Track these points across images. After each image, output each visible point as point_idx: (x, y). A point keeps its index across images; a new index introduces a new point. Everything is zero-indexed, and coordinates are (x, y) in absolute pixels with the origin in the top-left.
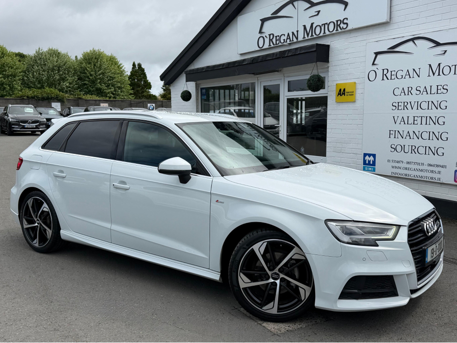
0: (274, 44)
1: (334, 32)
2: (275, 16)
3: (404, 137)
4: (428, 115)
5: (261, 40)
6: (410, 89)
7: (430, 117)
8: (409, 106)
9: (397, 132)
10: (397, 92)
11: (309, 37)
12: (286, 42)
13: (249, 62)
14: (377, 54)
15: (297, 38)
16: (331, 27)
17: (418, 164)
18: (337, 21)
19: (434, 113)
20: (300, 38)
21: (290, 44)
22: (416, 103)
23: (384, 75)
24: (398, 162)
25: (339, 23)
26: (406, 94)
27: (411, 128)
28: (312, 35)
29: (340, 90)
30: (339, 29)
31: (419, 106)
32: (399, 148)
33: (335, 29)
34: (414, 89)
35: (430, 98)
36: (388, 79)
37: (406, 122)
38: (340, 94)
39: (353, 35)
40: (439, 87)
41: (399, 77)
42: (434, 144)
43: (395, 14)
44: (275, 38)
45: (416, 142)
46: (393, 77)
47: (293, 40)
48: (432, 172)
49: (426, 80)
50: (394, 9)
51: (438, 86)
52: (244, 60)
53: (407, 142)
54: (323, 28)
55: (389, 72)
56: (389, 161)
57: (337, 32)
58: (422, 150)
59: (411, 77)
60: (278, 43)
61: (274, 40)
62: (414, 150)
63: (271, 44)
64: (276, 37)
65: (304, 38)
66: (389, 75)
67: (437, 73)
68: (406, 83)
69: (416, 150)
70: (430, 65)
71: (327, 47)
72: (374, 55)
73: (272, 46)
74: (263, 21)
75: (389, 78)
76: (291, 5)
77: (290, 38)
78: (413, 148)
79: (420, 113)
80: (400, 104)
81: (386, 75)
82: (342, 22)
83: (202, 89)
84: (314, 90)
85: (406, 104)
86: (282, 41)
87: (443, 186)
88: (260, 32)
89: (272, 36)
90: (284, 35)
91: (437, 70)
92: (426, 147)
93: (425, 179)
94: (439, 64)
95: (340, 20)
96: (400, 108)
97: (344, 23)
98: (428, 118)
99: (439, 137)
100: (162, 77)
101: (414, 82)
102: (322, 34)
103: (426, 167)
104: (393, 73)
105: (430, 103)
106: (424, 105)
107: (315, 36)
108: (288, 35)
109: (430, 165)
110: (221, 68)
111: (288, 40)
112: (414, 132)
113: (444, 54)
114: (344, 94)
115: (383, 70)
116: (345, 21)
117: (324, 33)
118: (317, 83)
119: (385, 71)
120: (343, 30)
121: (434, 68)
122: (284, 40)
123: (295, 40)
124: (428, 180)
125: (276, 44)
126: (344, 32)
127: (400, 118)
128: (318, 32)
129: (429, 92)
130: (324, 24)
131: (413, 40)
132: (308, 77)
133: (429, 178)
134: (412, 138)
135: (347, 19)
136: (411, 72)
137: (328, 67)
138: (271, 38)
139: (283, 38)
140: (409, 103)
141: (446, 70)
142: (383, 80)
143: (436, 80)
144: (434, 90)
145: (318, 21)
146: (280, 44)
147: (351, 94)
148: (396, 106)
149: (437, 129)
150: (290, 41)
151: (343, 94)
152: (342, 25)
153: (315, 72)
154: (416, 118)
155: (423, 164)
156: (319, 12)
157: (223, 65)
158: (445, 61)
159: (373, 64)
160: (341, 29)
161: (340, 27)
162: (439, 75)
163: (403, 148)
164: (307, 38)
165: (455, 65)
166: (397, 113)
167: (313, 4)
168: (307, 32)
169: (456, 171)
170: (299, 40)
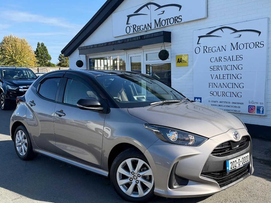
0: (136, 31)
1: (174, 24)
2: (136, 14)
3: (218, 87)
4: (232, 74)
5: (128, 28)
6: (220, 58)
8: (220, 68)
9: (213, 84)
10: (213, 60)
11: (158, 27)
12: (144, 30)
14: (200, 37)
15: (151, 28)
16: (172, 21)
17: (227, 102)
18: (175, 17)
19: (235, 72)
21: (146, 31)
22: (224, 66)
24: (215, 102)
25: (176, 18)
26: (218, 61)
27: (221, 81)
28: (160, 26)
29: (179, 59)
30: (176, 22)
31: (226, 68)
32: (215, 94)
33: (174, 22)
34: (223, 58)
36: (207, 52)
37: (219, 78)
38: (179, 62)
39: (185, 25)
40: (238, 57)
41: (214, 51)
42: (235, 90)
43: (210, 13)
44: (137, 27)
45: (225, 89)
46: (210, 51)
47: (148, 29)
48: (235, 107)
49: (229, 53)
50: (209, 10)
51: (237, 56)
52: (117, 41)
53: (220, 90)
55: (208, 48)
56: (209, 101)
57: (175, 24)
58: (228, 94)
59: (221, 51)
60: (139, 30)
61: (136, 29)
62: (224, 94)
63: (135, 31)
64: (138, 27)
65: (155, 27)
66: (207, 50)
67: (236, 48)
68: (218, 54)
69: (225, 94)
70: (232, 44)
71: (169, 33)
72: (198, 38)
73: (135, 32)
74: (129, 16)
75: (208, 52)
76: (146, 7)
77: (146, 27)
78: (224, 93)
79: (227, 72)
80: (215, 67)
81: (206, 50)
82: (178, 18)
83: (90, 59)
84: (163, 59)
85: (218, 67)
86: (142, 29)
87: (242, 115)
88: (127, 24)
89: (135, 26)
90: (143, 25)
91: (236, 47)
92: (231, 92)
93: (231, 112)
94: (237, 43)
95: (177, 17)
96: (215, 69)
97: (179, 19)
99: (239, 86)
100: (63, 52)
101: (222, 54)
102: (166, 25)
103: (231, 104)
104: (210, 49)
105: (233, 66)
106: (229, 68)
107: (162, 26)
108: (145, 25)
109: (233, 103)
111: (145, 29)
112: (223, 83)
114: (181, 62)
115: (204, 47)
116: (180, 17)
117: (168, 24)
118: (164, 55)
119: (205, 48)
120: (179, 23)
121: (234, 45)
122: (143, 29)
123: (149, 29)
124: (233, 112)
125: (138, 31)
126: (179, 24)
127: (215, 76)
128: (163, 24)
129: (231, 60)
130: (167, 19)
131: (221, 29)
132: (159, 51)
134: (222, 87)
135: (181, 16)
136: (221, 48)
137: (171, 45)
139: (142, 27)
140: (220, 66)
141: (241, 46)
142: (204, 53)
143: (236, 52)
144: (235, 58)
145: (164, 17)
146: (140, 31)
147: (185, 61)
148: (212, 69)
149: (237, 81)
150: (147, 29)
151: (180, 61)
152: (178, 20)
153: (163, 49)
154: (224, 75)
155: (229, 103)
156: (164, 11)
157: (104, 44)
158: (241, 41)
159: (198, 43)
160: (178, 22)
162: (237, 49)
163: (217, 93)
164: (157, 28)
165: (247, 44)
166: (213, 73)
167: (160, 7)
168: (157, 24)
169: (249, 106)
170: (152, 29)
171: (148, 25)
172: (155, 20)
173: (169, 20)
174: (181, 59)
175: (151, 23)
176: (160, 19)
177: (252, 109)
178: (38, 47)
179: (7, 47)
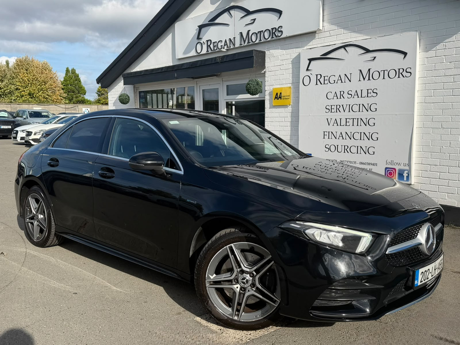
0: (212, 50)
1: (270, 39)
3: (337, 138)
4: (359, 117)
5: (199, 46)
6: (342, 93)
7: (361, 119)
8: (341, 109)
9: (330, 133)
10: (330, 96)
11: (246, 44)
12: (224, 48)
13: (188, 67)
14: (311, 60)
15: (234, 45)
16: (267, 34)
17: (351, 162)
18: (272, 29)
19: (365, 115)
20: (237, 45)
21: (227, 50)
22: (348, 106)
23: (318, 81)
25: (274, 30)
26: (339, 97)
27: (344, 129)
28: (249, 42)
29: (277, 93)
30: (274, 36)
31: (351, 109)
32: (333, 148)
33: (271, 37)
34: (346, 93)
35: (361, 101)
36: (321, 84)
37: (339, 124)
38: (277, 98)
39: (288, 42)
40: (369, 91)
41: (332, 81)
42: (365, 143)
43: (327, 23)
44: (212, 44)
45: (348, 142)
46: (326, 82)
47: (230, 47)
49: (356, 85)
50: (326, 18)
52: (183, 64)
53: (340, 142)
54: (258, 35)
55: (323, 78)
57: (273, 39)
58: (354, 150)
59: (343, 81)
61: (212, 46)
62: (347, 149)
63: (209, 50)
64: (214, 43)
65: (241, 44)
66: (322, 80)
67: (367, 78)
68: (338, 87)
69: (348, 150)
70: (361, 71)
71: (263, 54)
72: (308, 62)
74: (201, 27)
75: (323, 83)
76: (227, 13)
77: (227, 44)
78: (346, 147)
79: (352, 115)
80: (333, 107)
81: (320, 80)
82: (277, 30)
83: (140, 92)
84: (252, 94)
85: (338, 107)
86: (220, 47)
88: (199, 38)
89: (209, 42)
90: (222, 41)
91: (368, 75)
92: (358, 147)
94: (369, 70)
95: (276, 28)
96: (333, 111)
97: (279, 31)
98: (359, 120)
99: (370, 137)
100: (99, 81)
101: (346, 87)
102: (257, 41)
104: (326, 78)
105: (361, 106)
106: (356, 108)
107: (251, 43)
108: (226, 41)
109: (361, 163)
111: (226, 47)
112: (346, 133)
113: (373, 60)
114: (281, 98)
115: (317, 75)
116: (280, 29)
117: (261, 40)
118: (255, 88)
119: (319, 77)
120: (278, 38)
121: (365, 73)
122: (222, 46)
123: (232, 46)
125: (214, 50)
126: (280, 39)
127: (333, 120)
128: (254, 39)
129: (360, 96)
130: (260, 32)
131: (344, 47)
132: (246, 81)
134: (344, 138)
135: (282, 27)
136: (343, 77)
137: (265, 73)
138: (209, 44)
139: (220, 44)
140: (341, 106)
141: (376, 75)
143: (366, 85)
144: (365, 94)
145: (254, 29)
146: (218, 50)
147: (287, 97)
148: (329, 109)
149: (367, 130)
150: (228, 47)
151: (279, 98)
152: (277, 33)
154: (348, 120)
156: (255, 20)
157: (162, 68)
158: (375, 66)
159: (307, 70)
161: (275, 36)
162: (369, 79)
163: (336, 148)
164: (243, 45)
165: (384, 71)
166: (330, 115)
167: (248, 13)
168: (243, 38)
169: (386, 168)
170: (236, 46)
174: (281, 93)
177: (390, 174)
178: (66, 74)
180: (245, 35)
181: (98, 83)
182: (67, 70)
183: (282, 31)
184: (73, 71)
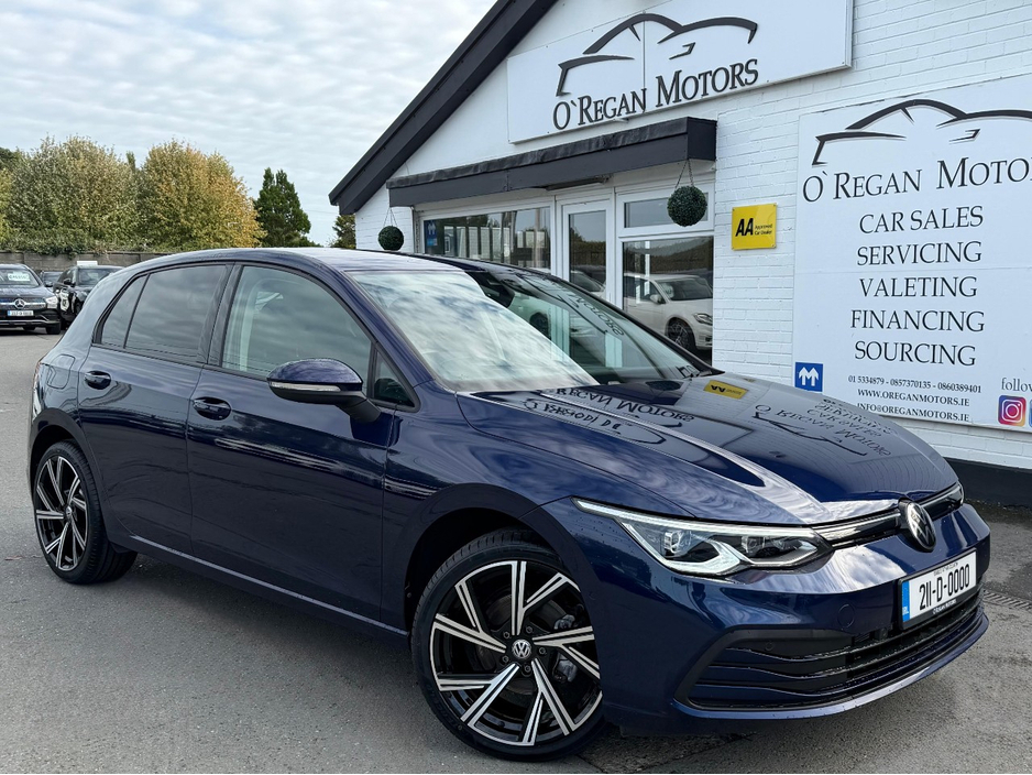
0: (590, 120)
3: (886, 326)
4: (939, 276)
5: (562, 111)
6: (898, 217)
7: (943, 279)
8: (895, 256)
9: (869, 314)
10: (869, 224)
11: (671, 104)
12: (619, 115)
13: (535, 160)
14: (823, 139)
15: (643, 107)
16: (721, 79)
17: (917, 384)
18: (734, 67)
19: (952, 270)
20: (651, 106)
21: (627, 119)
22: (912, 248)
23: (840, 188)
24: (873, 381)
25: (738, 69)
26: (890, 228)
27: (900, 305)
28: (677, 100)
29: (742, 221)
30: (737, 83)
31: (919, 255)
32: (874, 351)
33: (730, 85)
34: (907, 217)
35: (943, 236)
36: (848, 196)
37: (890, 292)
38: (742, 232)
39: (770, 96)
40: (964, 212)
41: (875, 191)
42: (953, 338)
43: (861, 50)
44: (593, 105)
45: (913, 336)
46: (859, 190)
47: (634, 111)
48: (949, 401)
50: (861, 37)
51: (960, 209)
52: (523, 156)
53: (892, 336)
54: (701, 82)
55: (852, 181)
56: (852, 379)
57: (734, 90)
58: (925, 353)
59: (901, 189)
60: (599, 117)
61: (591, 111)
62: (908, 352)
63: (585, 119)
64: (596, 103)
65: (659, 105)
66: (850, 187)
67: (958, 181)
68: (888, 204)
69: (912, 354)
70: (943, 163)
71: (711, 126)
72: (818, 143)
73: (588, 123)
74: (567, 67)
75: (852, 194)
76: (628, 31)
77: (627, 106)
78: (907, 348)
79: (920, 270)
80: (875, 251)
81: (846, 186)
82: (745, 68)
83: (427, 223)
84: (684, 223)
85: (888, 251)
86: (610, 113)
87: (973, 432)
88: (560, 93)
89: (586, 102)
90: (615, 99)
91: (958, 174)
92: (934, 346)
93: (933, 419)
94: (963, 161)
95: (741, 65)
96: (875, 260)
97: (749, 72)
98: (939, 282)
99: (964, 324)
100: (335, 198)
101: (907, 202)
102: (698, 97)
103: (933, 392)
104: (860, 182)
105: (943, 247)
106: (930, 253)
107: (684, 101)
108: (624, 98)
109: (943, 386)
110: (471, 173)
111: (624, 111)
112: (907, 313)
113: (974, 136)
114: (751, 231)
115: (838, 175)
116: (752, 67)
117: (705, 93)
118: (689, 208)
119: (843, 179)
120: (747, 87)
121: (952, 168)
122: (615, 110)
123: (639, 110)
124: (939, 419)
125: (597, 119)
126: (749, 90)
127: (876, 284)
128: (690, 93)
129: (940, 224)
130: (705, 74)
131: (903, 107)
132: (669, 193)
133: (943, 415)
134: (902, 326)
135: (756, 61)
136: (900, 179)
137: (714, 171)
138: (585, 106)
139: (611, 105)
140: (896, 249)
141: (979, 174)
142: (837, 197)
144: (952, 219)
145: (691, 67)
146: (605, 120)
147: (766, 230)
148: (867, 257)
149: (958, 305)
150: (628, 112)
151: (748, 230)
152: (744, 76)
153: (685, 183)
154: (911, 283)
155: (927, 384)
156: (692, 46)
157: (476, 166)
158: (976, 153)
159: (815, 162)
160: (742, 84)
161: (741, 80)
162: (963, 184)
163: (883, 349)
164: (665, 106)
165: (999, 163)
166: (868, 272)
167: (678, 29)
168: (665, 91)
169: (1002, 398)
170: (648, 110)
171: (634, 95)
172: (660, 79)
173: (709, 78)
174: (751, 220)
175: (644, 90)
176: (677, 74)
177: (1012, 411)
178: (265, 184)
179: (160, 185)
180: (668, 84)
181: (333, 202)
182: (268, 176)
183: (756, 73)
184: (282, 178)
